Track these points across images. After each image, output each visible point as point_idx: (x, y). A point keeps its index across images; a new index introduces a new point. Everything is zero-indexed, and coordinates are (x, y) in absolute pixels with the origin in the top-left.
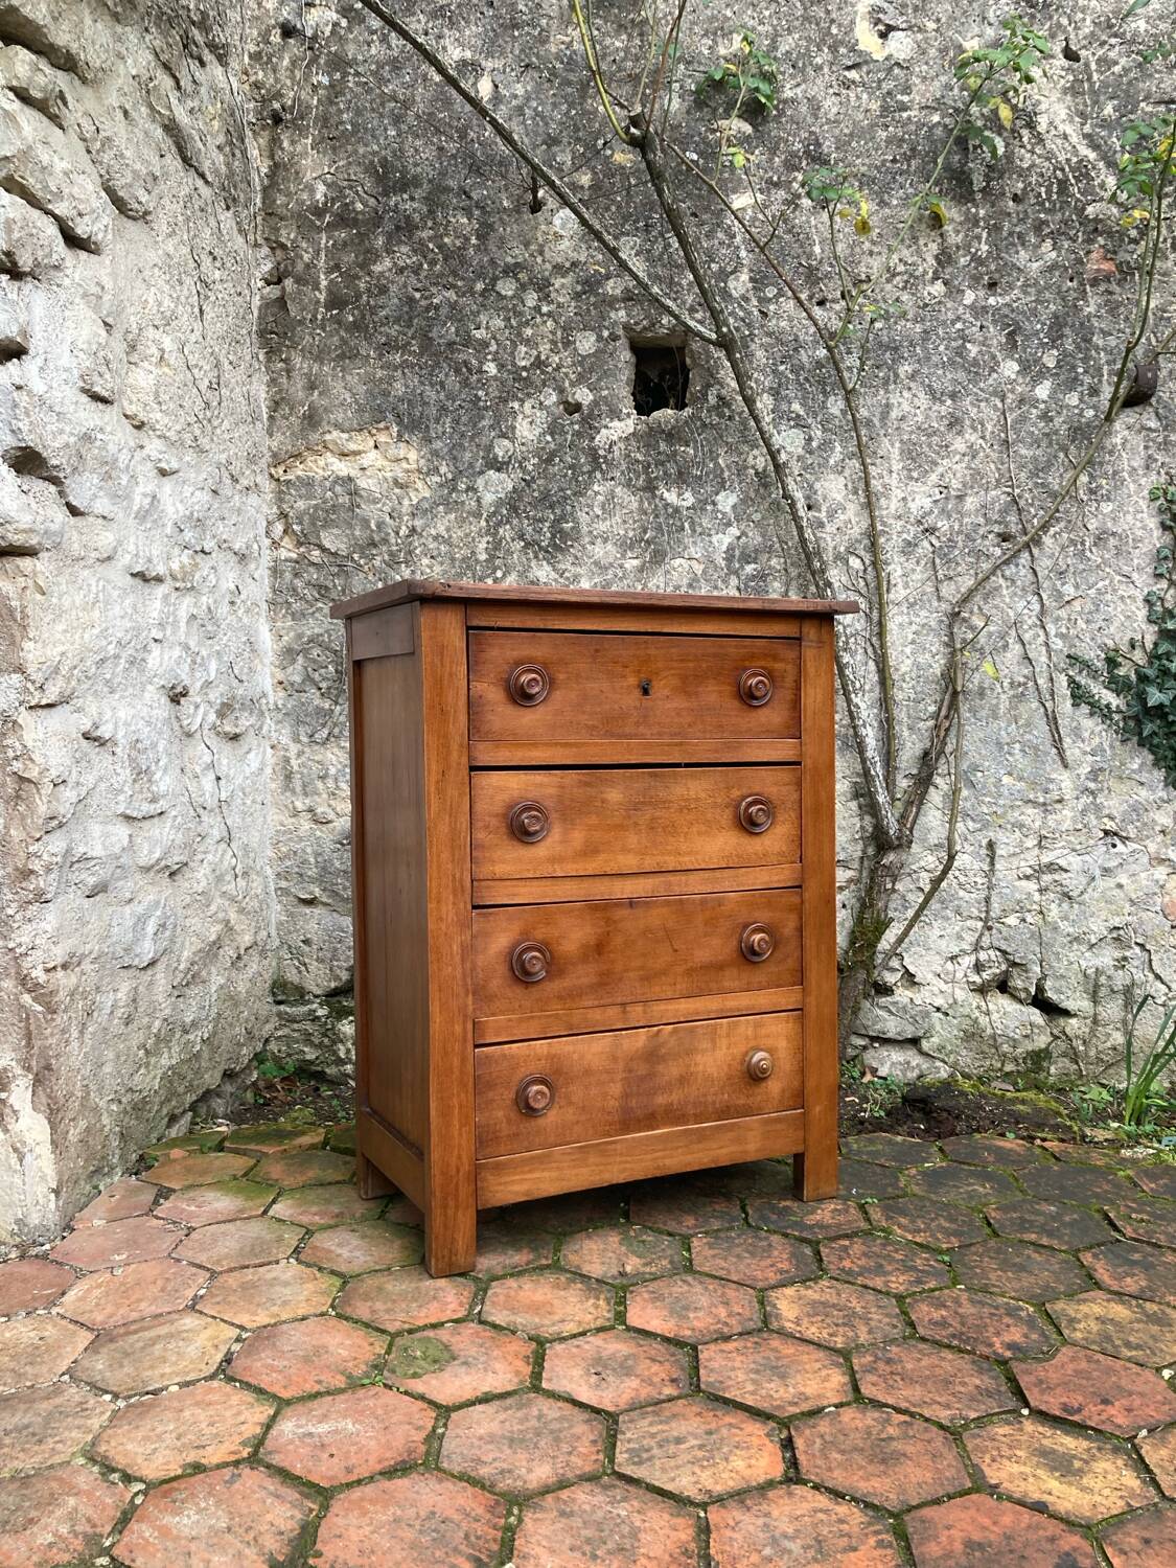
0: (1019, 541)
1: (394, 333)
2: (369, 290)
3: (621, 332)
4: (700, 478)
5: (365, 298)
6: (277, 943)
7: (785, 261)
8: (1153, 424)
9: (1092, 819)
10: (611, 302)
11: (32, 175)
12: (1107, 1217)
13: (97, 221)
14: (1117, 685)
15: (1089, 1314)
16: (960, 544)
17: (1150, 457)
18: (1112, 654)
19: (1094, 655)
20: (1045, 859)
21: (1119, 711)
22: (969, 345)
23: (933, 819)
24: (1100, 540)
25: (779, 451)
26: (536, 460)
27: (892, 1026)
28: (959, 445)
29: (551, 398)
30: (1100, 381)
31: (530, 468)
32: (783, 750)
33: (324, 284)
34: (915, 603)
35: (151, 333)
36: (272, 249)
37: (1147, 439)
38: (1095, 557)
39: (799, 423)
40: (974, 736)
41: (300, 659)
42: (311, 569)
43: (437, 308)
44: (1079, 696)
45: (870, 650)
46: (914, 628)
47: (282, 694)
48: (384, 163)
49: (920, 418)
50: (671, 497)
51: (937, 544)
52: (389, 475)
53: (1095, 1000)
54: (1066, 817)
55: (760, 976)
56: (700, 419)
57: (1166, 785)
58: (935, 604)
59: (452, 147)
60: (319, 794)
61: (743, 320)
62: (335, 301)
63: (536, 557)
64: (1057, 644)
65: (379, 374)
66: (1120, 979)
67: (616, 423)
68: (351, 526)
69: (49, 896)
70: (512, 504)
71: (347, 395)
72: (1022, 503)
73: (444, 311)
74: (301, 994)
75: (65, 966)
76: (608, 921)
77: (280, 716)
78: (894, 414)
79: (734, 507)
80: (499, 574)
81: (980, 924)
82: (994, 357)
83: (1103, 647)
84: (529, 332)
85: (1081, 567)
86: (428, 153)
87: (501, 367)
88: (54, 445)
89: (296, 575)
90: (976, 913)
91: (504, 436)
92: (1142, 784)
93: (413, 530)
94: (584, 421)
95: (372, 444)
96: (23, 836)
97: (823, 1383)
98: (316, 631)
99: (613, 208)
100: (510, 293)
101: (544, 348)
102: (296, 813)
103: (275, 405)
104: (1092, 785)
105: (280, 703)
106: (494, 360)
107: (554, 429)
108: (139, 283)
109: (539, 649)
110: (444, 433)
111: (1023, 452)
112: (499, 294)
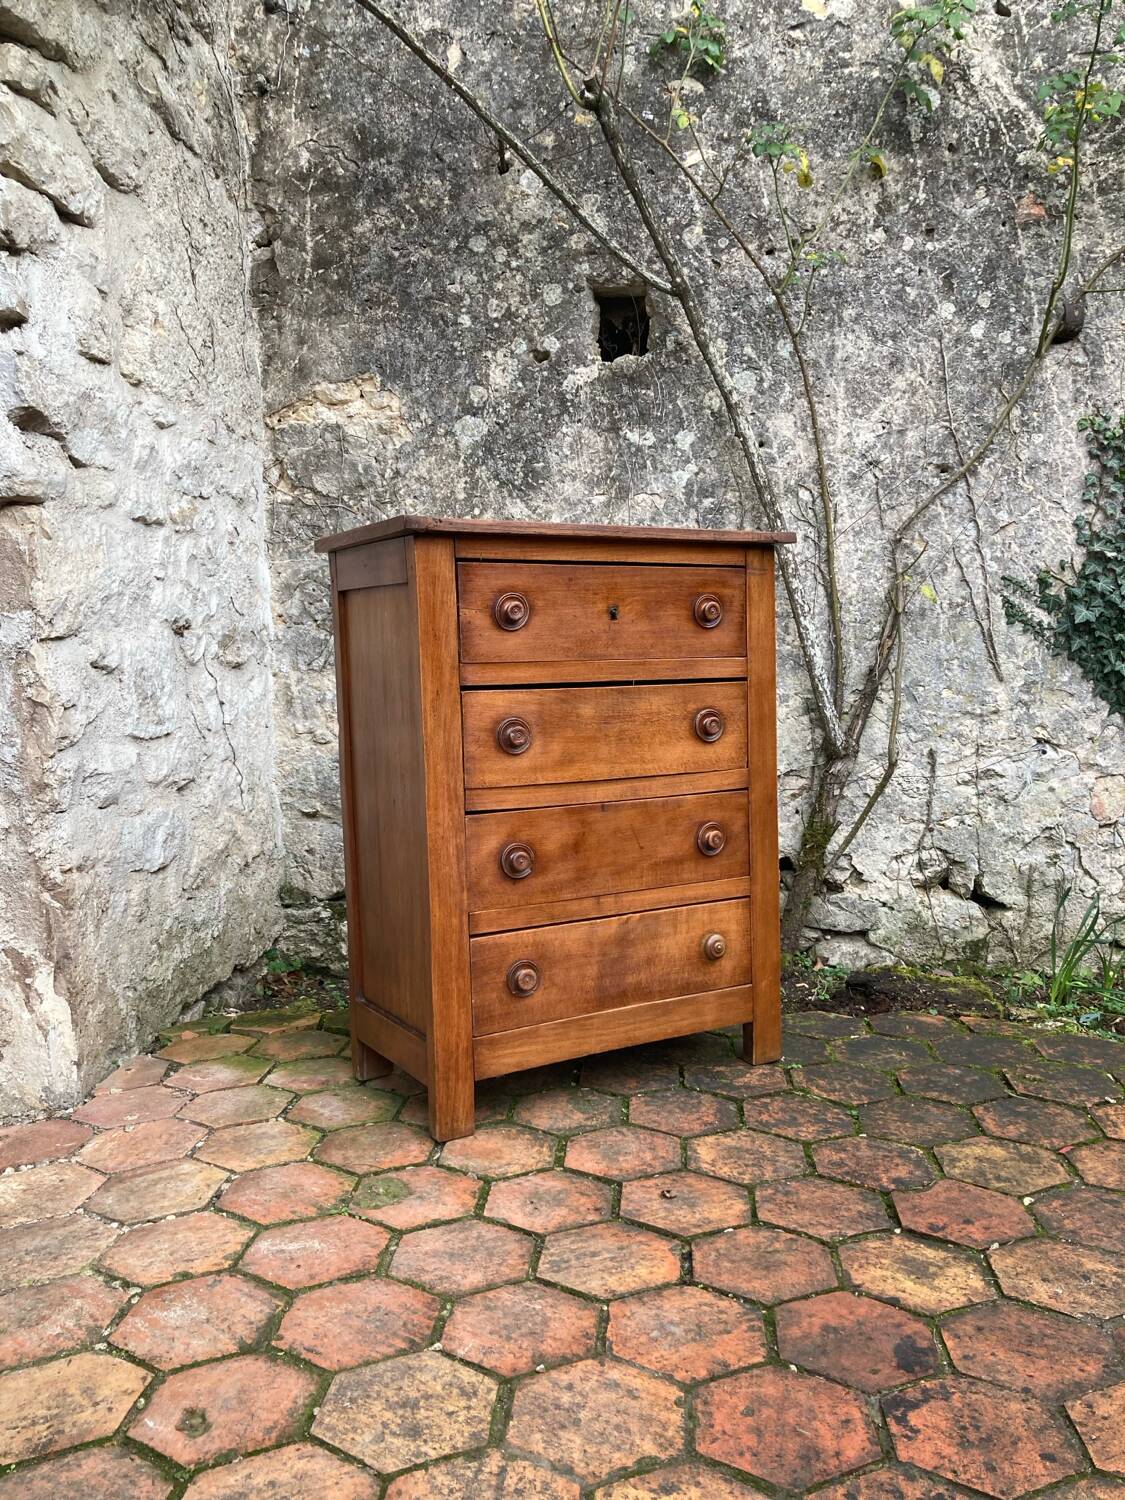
0: (956, 472)
1: (376, 290)
2: (351, 250)
3: (585, 284)
4: (660, 418)
5: (348, 257)
6: (284, 853)
7: (736, 213)
8: (1081, 359)
9: (1026, 729)
10: (575, 256)
11: (26, 160)
12: (1004, 1078)
13: (90, 197)
14: (1049, 604)
15: (970, 1154)
16: (902, 476)
17: (1078, 390)
18: (1043, 575)
19: (1027, 577)
20: (983, 765)
21: (1050, 628)
22: (908, 289)
23: (877, 731)
24: (1031, 469)
25: (731, 392)
26: (508, 406)
27: (842, 920)
28: (900, 383)
29: (522, 347)
30: (1031, 320)
31: (503, 412)
32: (730, 667)
33: (310, 244)
34: (860, 532)
35: (145, 297)
36: (262, 213)
37: (1075, 374)
38: (1028, 485)
39: (751, 365)
40: (915, 654)
41: (297, 594)
42: (305, 511)
43: (414, 265)
44: (1013, 614)
45: (819, 576)
46: (860, 554)
47: (282, 626)
48: (362, 129)
49: (864, 359)
50: (634, 436)
51: (881, 476)
52: (374, 422)
53: (1029, 895)
54: (1001, 727)
55: (713, 868)
56: (659, 363)
57: (1094, 696)
58: (879, 532)
59: (425, 113)
60: (318, 718)
61: (697, 270)
62: (321, 262)
63: (510, 495)
64: (993, 567)
65: (363, 328)
66: (1052, 875)
67: (582, 369)
68: (340, 470)
69: (63, 807)
70: (488, 446)
71: (334, 349)
72: (959, 436)
73: (421, 268)
74: (306, 899)
75: (80, 868)
76: (583, 823)
77: (281, 646)
78: (839, 355)
79: (692, 445)
80: (477, 511)
81: (922, 826)
82: (931, 300)
83: (1036, 569)
84: (500, 286)
85: (1014, 494)
86: (403, 119)
87: (474, 319)
88: (54, 404)
89: (292, 516)
90: (918, 816)
91: (479, 383)
92: (1072, 695)
93: (397, 473)
94: (552, 367)
95: (358, 393)
96: (39, 754)
97: (726, 1209)
98: (311, 567)
99: (576, 167)
100: (482, 250)
101: (515, 300)
102: (297, 735)
103: (269, 359)
104: (1025, 697)
105: (280, 634)
106: (468, 313)
107: (524, 375)
108: (132, 252)
109: (520, 578)
110: (423, 382)
111: (960, 388)
112: (471, 250)
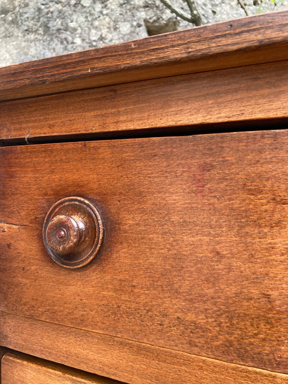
1: (31, 25)
2: (20, 5)
3: (142, 23)
5: (17, 9)
10: (137, 8)
43: (52, 13)
65: (23, 44)
73: (56, 14)
84: (97, 23)
87: (83, 40)
100: (88, 5)
101: (104, 31)
106: (80, 37)
112: (82, 5)
